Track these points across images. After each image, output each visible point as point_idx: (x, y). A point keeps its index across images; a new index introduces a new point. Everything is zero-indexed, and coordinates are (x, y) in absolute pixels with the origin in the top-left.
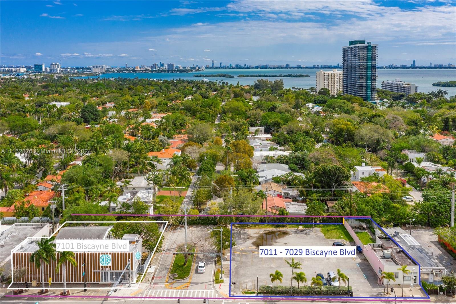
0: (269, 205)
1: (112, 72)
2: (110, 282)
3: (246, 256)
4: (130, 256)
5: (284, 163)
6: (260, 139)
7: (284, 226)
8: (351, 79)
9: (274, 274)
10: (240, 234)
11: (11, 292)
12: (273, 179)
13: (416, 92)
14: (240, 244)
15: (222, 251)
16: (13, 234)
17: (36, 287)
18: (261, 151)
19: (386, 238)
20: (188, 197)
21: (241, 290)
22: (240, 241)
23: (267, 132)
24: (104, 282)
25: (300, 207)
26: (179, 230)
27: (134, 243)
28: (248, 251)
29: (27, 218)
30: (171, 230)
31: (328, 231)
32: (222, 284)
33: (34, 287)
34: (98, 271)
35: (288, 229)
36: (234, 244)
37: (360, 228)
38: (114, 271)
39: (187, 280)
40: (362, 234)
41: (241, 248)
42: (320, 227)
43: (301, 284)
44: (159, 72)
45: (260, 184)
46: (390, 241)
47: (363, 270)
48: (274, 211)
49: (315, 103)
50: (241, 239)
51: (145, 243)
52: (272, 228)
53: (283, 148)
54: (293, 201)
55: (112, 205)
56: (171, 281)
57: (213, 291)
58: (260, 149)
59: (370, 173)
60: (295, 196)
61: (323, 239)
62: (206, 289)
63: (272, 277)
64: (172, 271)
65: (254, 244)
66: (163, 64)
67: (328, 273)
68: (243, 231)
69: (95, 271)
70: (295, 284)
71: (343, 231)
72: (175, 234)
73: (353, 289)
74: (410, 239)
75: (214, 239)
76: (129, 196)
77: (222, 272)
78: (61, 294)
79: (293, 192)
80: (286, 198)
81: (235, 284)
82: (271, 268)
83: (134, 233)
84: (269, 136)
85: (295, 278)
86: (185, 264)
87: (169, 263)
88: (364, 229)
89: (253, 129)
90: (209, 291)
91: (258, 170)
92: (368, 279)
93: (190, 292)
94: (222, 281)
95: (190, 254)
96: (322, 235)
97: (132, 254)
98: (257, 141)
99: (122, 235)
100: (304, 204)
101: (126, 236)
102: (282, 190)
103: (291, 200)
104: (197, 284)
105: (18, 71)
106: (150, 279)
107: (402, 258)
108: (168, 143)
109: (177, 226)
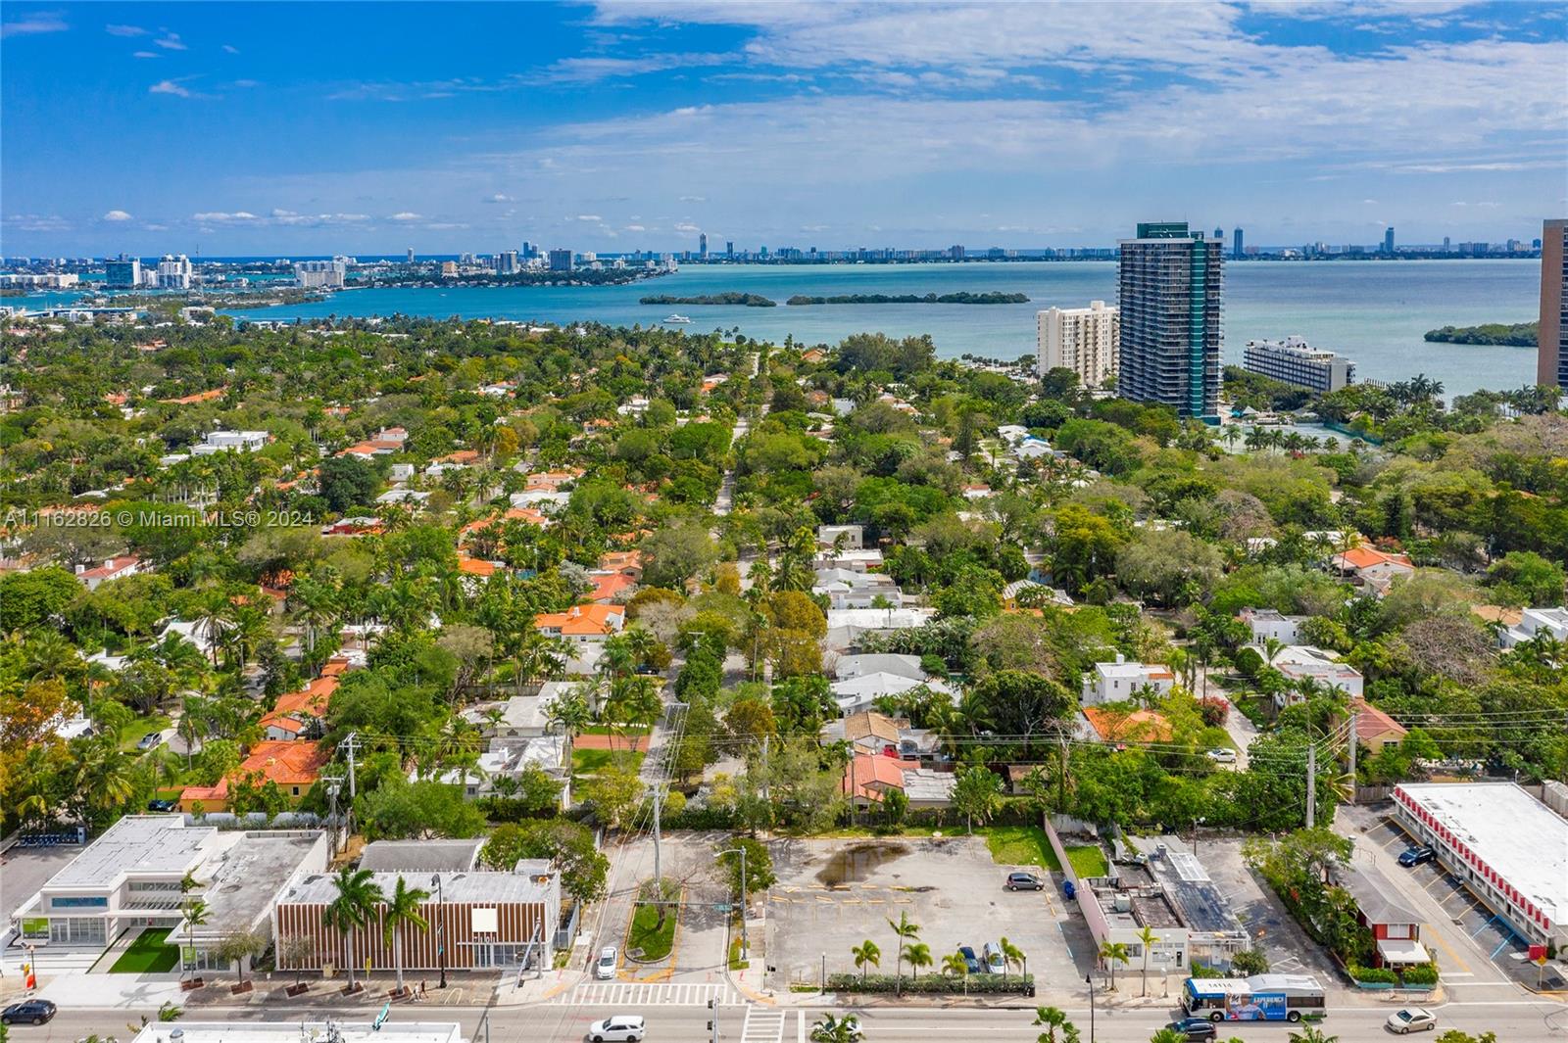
0: (860, 778)
1: (366, 283)
2: (493, 967)
3: (802, 907)
4: (538, 910)
5: (909, 652)
6: (848, 566)
7: (896, 833)
8: (1143, 345)
9: (861, 948)
10: (789, 852)
11: (280, 990)
12: (876, 701)
13: (1349, 381)
14: (789, 878)
15: (745, 896)
16: (248, 857)
17: (333, 978)
18: (850, 607)
19: (1133, 864)
20: (654, 752)
21: (788, 984)
22: (788, 871)
23: (870, 541)
24: (480, 968)
25: (939, 783)
26: (637, 844)
27: (543, 880)
28: (807, 895)
29: (261, 816)
30: (620, 842)
31: (1003, 843)
32: (746, 971)
33: (328, 979)
34: (467, 943)
35: (907, 839)
36: (772, 881)
37: (1085, 836)
38: (503, 943)
39: (666, 963)
40: (1085, 852)
41: (790, 889)
42: (984, 834)
43: (922, 971)
44: (523, 284)
45: (841, 716)
46: (1142, 872)
47: (1068, 939)
48: (872, 795)
49: (1028, 426)
50: (790, 865)
51: (568, 880)
52: (868, 838)
53: (912, 599)
54: (923, 766)
55: (470, 780)
56: (630, 964)
57: (726, 985)
58: (846, 602)
59: (1133, 686)
60: (930, 753)
61: (988, 865)
62: (709, 981)
63: (857, 955)
64: (631, 943)
65: (820, 877)
66: (534, 248)
67: (986, 946)
68: (794, 847)
69: (461, 943)
70: (907, 969)
71: (1039, 844)
72: (630, 853)
73: (1037, 981)
74: (1191, 864)
75: (726, 869)
76: (505, 755)
77: (745, 945)
78: (393, 994)
79: (925, 741)
80: (906, 758)
81: (773, 969)
82: (859, 934)
83: (540, 856)
84: (875, 555)
85: (906, 957)
86: (659, 927)
87: (621, 925)
88: (1093, 839)
89: (828, 533)
90: (717, 986)
91: (838, 673)
92: (1075, 958)
93: (675, 988)
94: (746, 965)
95: (671, 906)
96: (988, 853)
97: (543, 906)
98: (841, 573)
99: (514, 862)
100: (950, 775)
101: (523, 864)
102: (899, 733)
103: (918, 763)
104: (690, 970)
105: (53, 284)
106: (584, 962)
107: (1156, 911)
108: (585, 584)
109: (632, 834)
